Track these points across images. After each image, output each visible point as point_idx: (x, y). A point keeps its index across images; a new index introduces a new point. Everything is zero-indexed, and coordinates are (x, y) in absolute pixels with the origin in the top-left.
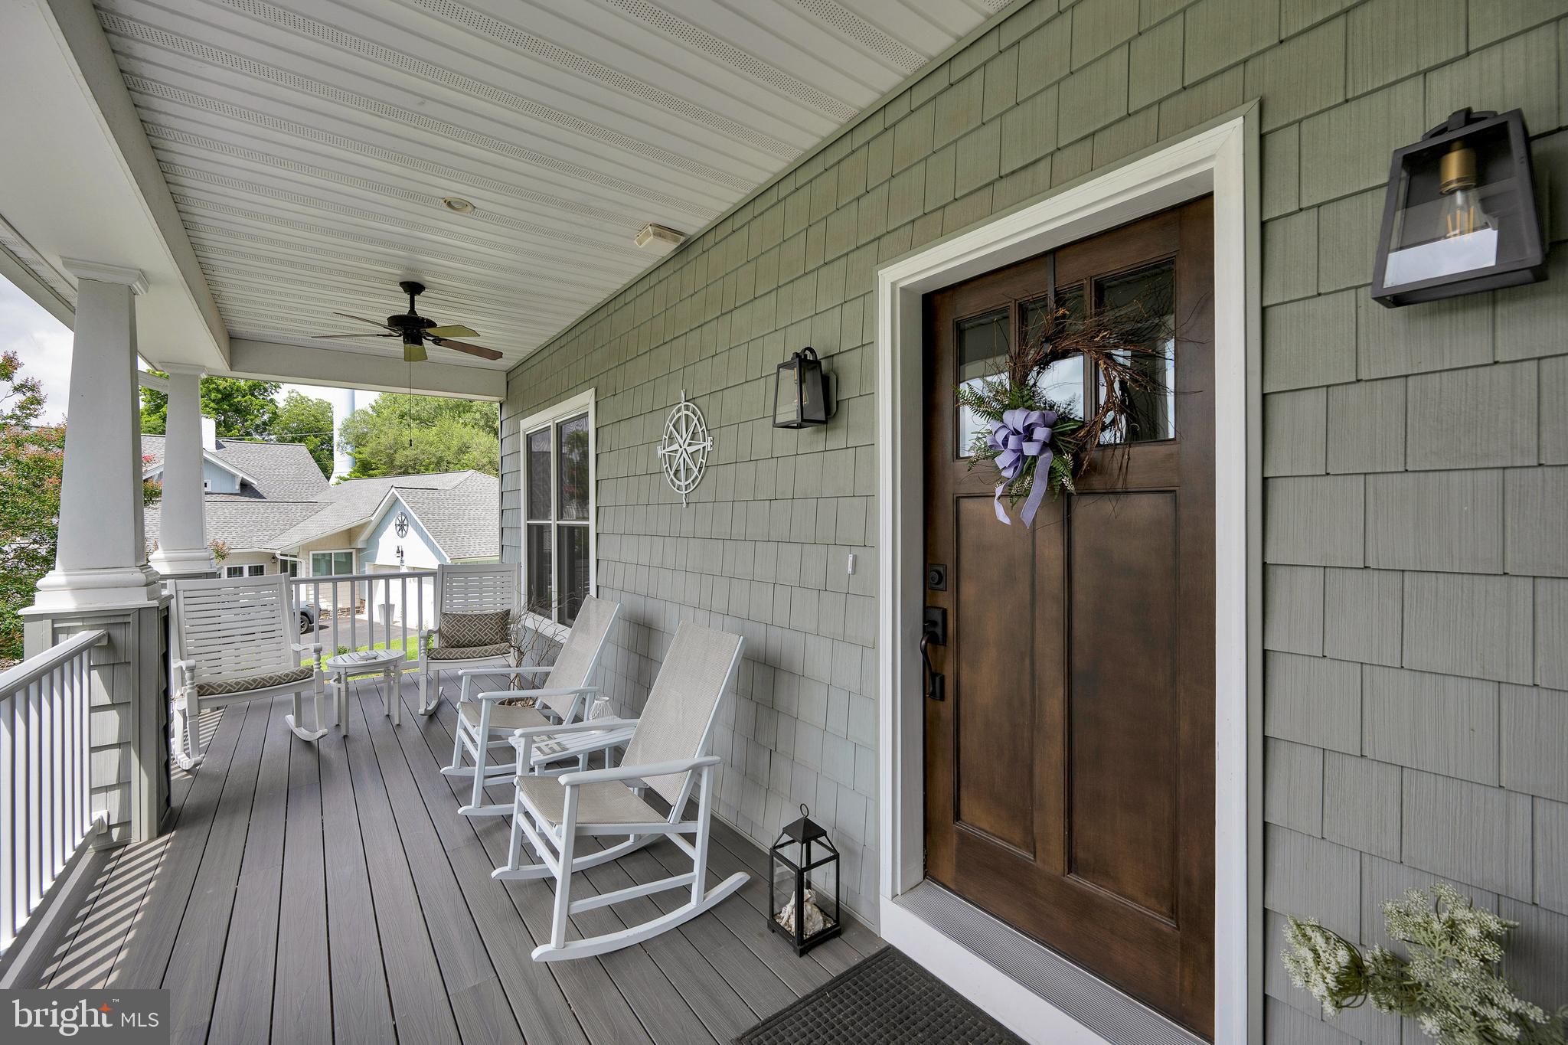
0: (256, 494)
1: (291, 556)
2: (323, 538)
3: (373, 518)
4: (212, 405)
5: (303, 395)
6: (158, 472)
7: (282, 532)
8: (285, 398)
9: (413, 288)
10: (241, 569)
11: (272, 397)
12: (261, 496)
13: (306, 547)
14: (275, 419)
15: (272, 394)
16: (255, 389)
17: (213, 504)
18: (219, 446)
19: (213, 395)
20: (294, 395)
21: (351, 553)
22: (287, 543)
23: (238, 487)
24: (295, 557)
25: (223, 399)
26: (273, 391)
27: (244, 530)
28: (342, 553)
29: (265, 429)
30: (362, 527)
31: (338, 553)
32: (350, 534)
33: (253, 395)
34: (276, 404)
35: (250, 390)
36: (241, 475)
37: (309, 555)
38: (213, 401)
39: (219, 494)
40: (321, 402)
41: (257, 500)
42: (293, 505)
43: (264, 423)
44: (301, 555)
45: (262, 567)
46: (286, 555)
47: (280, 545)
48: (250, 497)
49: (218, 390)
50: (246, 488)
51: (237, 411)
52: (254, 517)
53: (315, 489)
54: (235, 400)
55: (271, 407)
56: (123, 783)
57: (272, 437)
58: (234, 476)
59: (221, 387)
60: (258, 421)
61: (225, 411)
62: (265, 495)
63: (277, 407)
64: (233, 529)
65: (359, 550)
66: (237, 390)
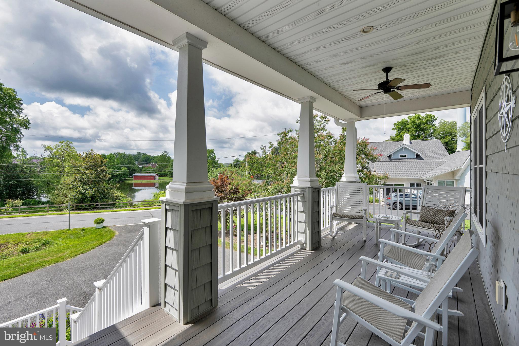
0: (422, 159)
1: (430, 181)
2: (442, 174)
3: (462, 167)
4: (414, 129)
5: (445, 120)
6: (393, 153)
7: (428, 172)
8: (439, 123)
9: (387, 70)
10: (414, 184)
11: (434, 123)
12: (423, 159)
13: (436, 178)
14: (435, 131)
15: (434, 122)
16: (428, 122)
17: (407, 162)
18: (411, 143)
19: (415, 126)
20: (442, 121)
21: (454, 181)
22: (428, 176)
23: (415, 156)
24: (431, 181)
25: (418, 127)
26: (434, 121)
27: (415, 171)
28: (451, 181)
29: (432, 135)
30: (458, 170)
31: (447, 181)
32: (453, 173)
33: (427, 124)
34: (436, 125)
35: (427, 122)
36: (416, 152)
37: (436, 181)
38: (415, 128)
39: (410, 159)
40: (453, 122)
41: (421, 161)
42: (433, 162)
43: (431, 133)
44: (433, 181)
45: (421, 184)
46: (429, 181)
47: (426, 177)
48: (419, 160)
49: (416, 124)
50: (418, 156)
51: (422, 130)
52: (419, 166)
53: (443, 156)
54: (421, 127)
55: (434, 127)
56: (305, 233)
57: (434, 138)
58: (414, 153)
59: (417, 123)
60: (429, 133)
61: (419, 131)
62: (424, 159)
63: (435, 127)
64: (412, 170)
65: (457, 180)
66: (422, 123)
